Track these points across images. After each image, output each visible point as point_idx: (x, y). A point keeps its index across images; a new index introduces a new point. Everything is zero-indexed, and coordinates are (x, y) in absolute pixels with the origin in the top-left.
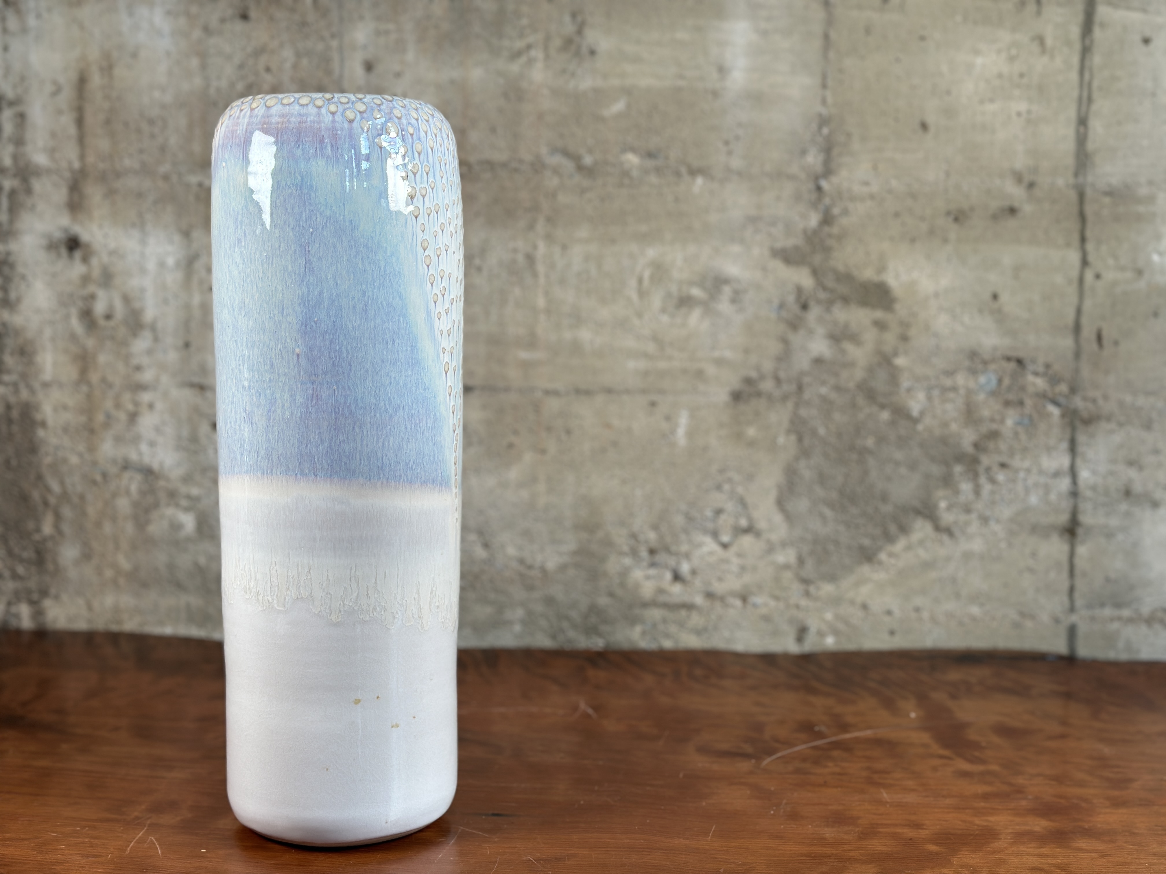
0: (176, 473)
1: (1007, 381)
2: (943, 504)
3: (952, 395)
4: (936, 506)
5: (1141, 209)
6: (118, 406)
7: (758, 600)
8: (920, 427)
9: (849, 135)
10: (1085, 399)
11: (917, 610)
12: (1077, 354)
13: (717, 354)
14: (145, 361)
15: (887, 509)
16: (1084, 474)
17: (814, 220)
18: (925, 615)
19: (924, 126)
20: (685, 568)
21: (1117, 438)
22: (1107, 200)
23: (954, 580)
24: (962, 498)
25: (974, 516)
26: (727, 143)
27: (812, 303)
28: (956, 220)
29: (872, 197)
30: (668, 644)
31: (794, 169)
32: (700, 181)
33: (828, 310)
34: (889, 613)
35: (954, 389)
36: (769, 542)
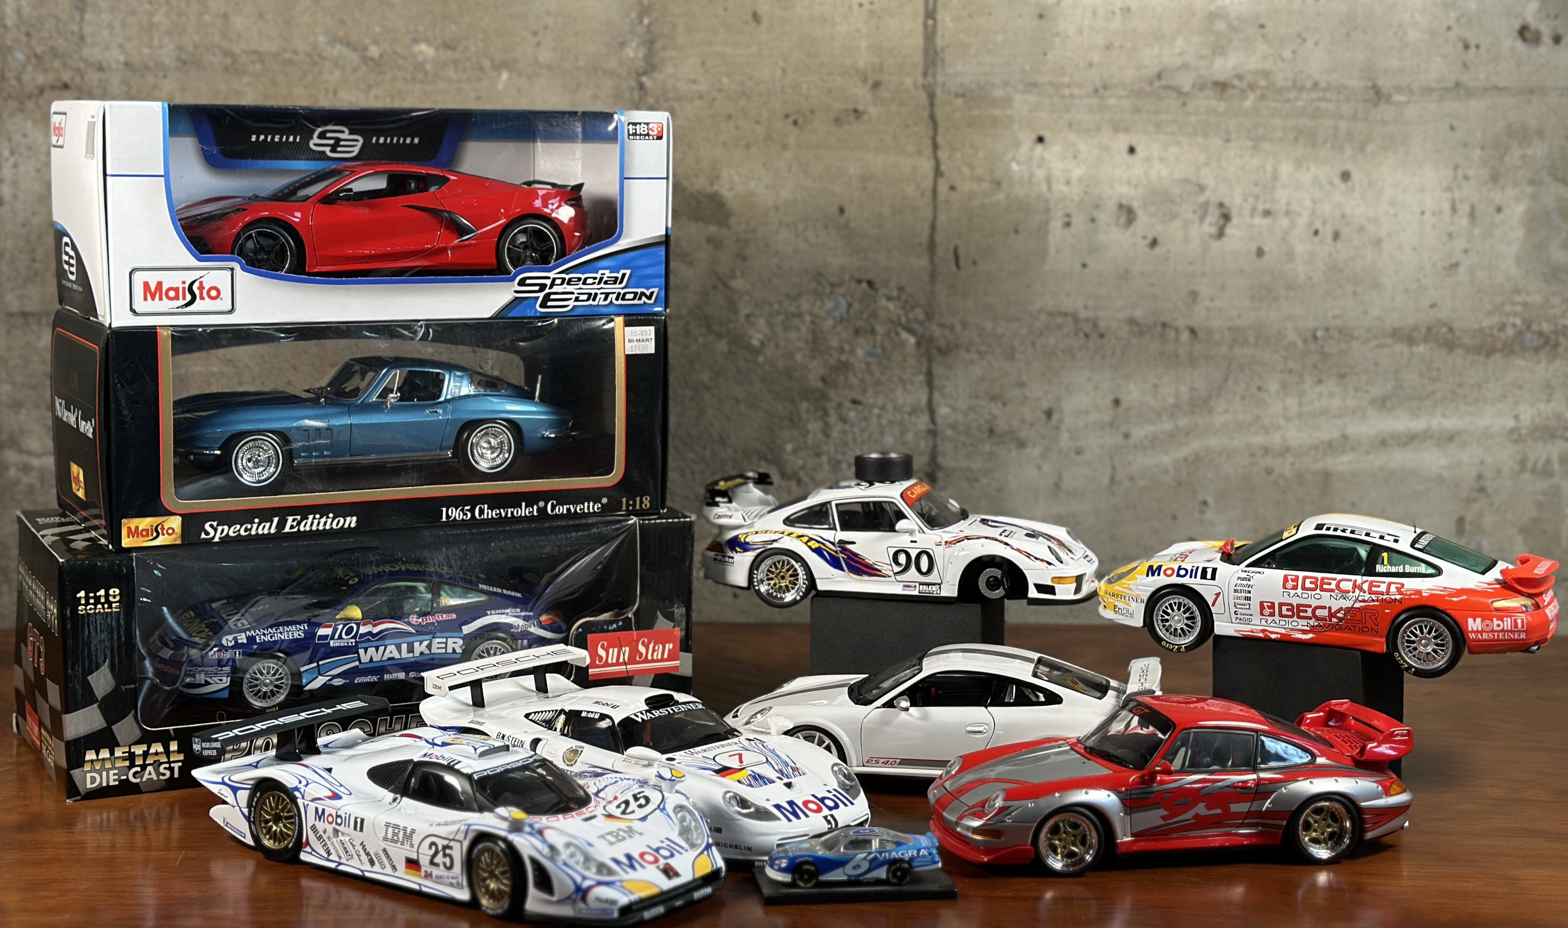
1: (856, 305)
2: (789, 447)
3: (796, 321)
5: (997, 112)
8: (761, 359)
9: (675, 26)
10: (941, 326)
12: (933, 276)
16: (943, 411)
19: (756, 17)
21: (977, 370)
22: (959, 102)
24: (810, 439)
25: (824, 458)
26: (535, 33)
28: (795, 123)
31: (612, 64)
32: (505, 76)
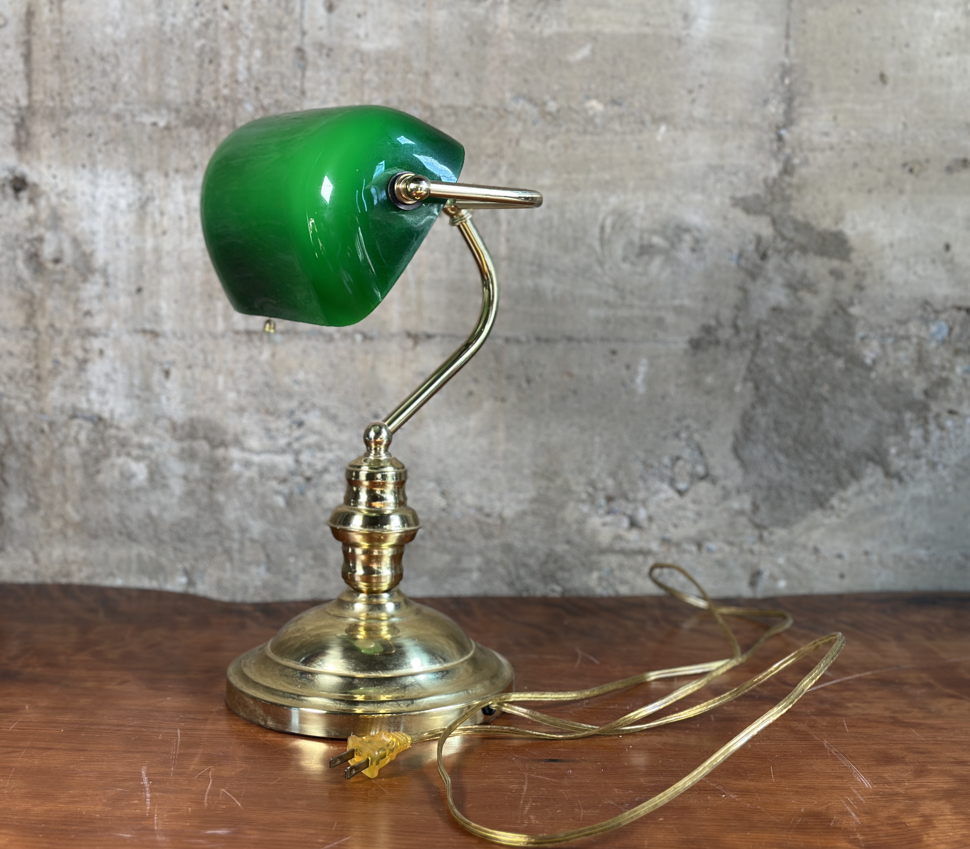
0: (127, 422)
4: (887, 452)
6: (66, 353)
7: (713, 546)
11: (866, 553)
13: (677, 302)
14: (95, 306)
15: (840, 455)
17: (775, 169)
18: (874, 558)
20: (642, 515)
23: (902, 524)
27: (770, 252)
29: (831, 148)
30: (624, 590)
33: (786, 259)
34: (840, 556)
35: (907, 338)
36: (724, 488)
